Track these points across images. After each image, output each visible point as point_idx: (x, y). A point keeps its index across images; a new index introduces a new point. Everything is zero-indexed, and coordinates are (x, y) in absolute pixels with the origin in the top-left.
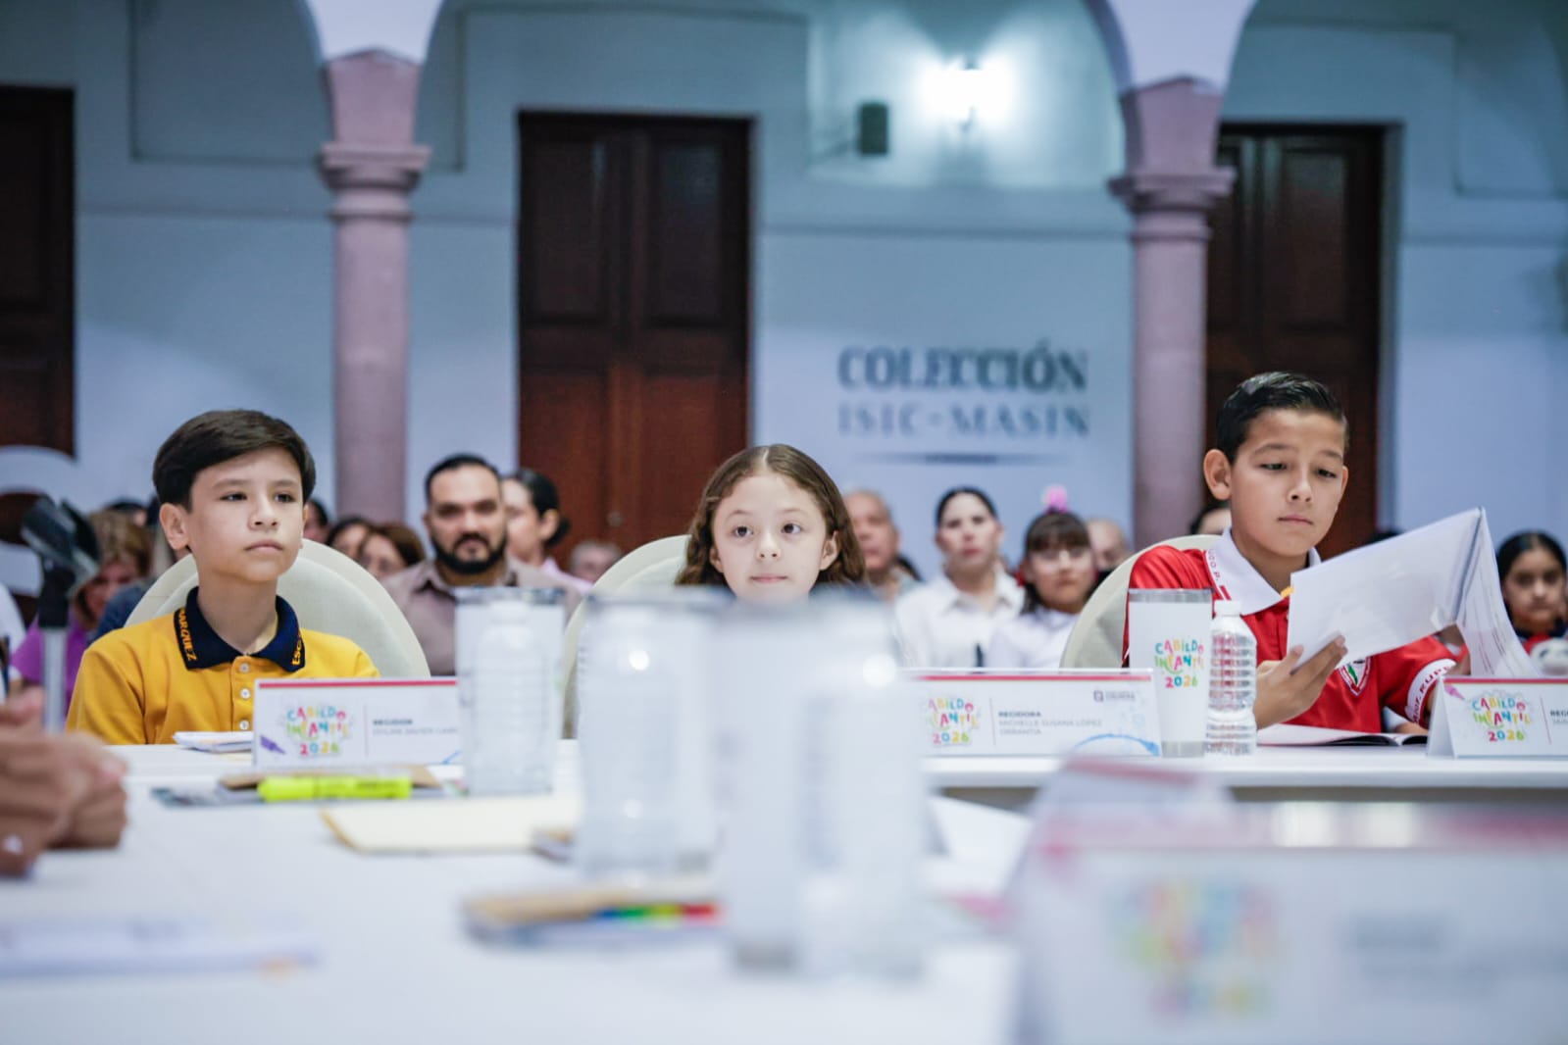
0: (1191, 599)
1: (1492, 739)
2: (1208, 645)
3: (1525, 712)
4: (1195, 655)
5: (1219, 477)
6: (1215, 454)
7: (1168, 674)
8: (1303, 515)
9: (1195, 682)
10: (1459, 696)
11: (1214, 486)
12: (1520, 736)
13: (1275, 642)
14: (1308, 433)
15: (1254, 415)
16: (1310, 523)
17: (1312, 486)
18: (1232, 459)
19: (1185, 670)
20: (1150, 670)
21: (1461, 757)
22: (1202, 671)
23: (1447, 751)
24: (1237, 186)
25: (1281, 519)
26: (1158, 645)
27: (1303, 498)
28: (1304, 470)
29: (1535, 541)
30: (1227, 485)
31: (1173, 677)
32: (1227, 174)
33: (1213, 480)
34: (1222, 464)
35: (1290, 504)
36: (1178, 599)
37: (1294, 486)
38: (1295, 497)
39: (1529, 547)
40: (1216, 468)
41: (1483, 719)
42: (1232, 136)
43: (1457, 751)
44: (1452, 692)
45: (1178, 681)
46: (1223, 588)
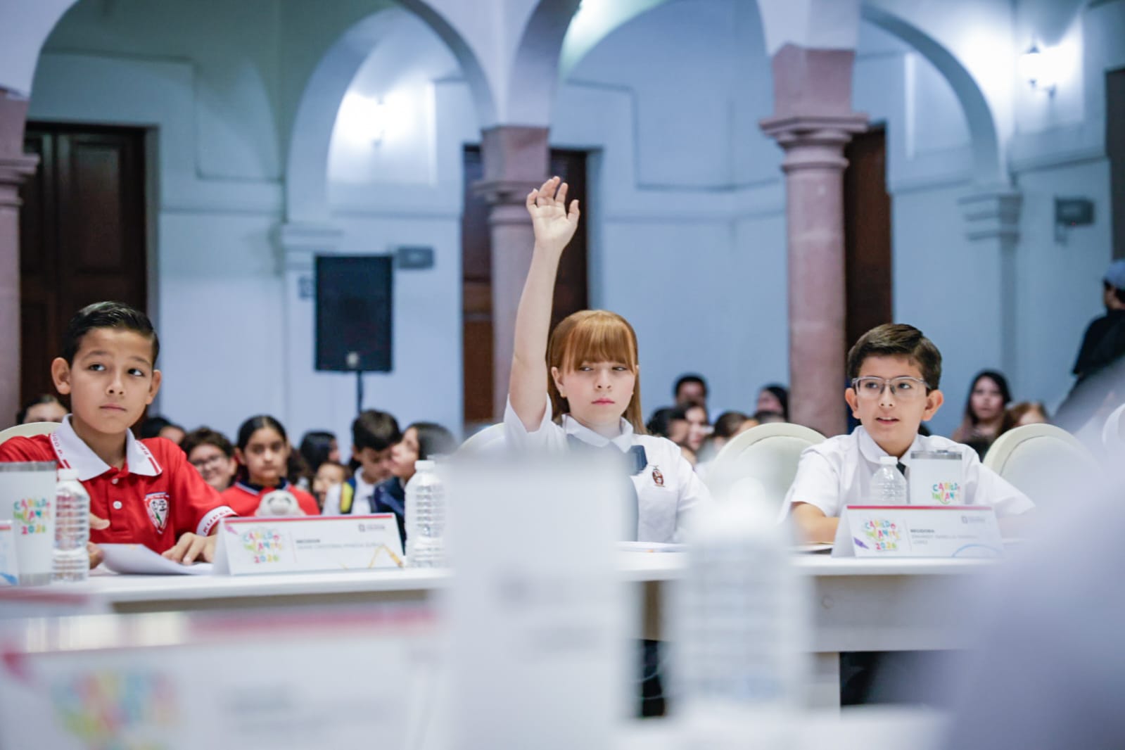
0: (41, 469)
1: (257, 561)
2: (53, 502)
3: (280, 541)
4: (44, 509)
5: (63, 378)
6: (59, 361)
7: (23, 524)
8: (116, 404)
9: (44, 529)
10: (234, 532)
11: (60, 384)
12: (276, 558)
13: (104, 500)
14: (120, 345)
15: (84, 333)
16: (124, 410)
17: (124, 384)
18: (70, 364)
19: (37, 521)
20: (9, 522)
21: (237, 575)
22: (49, 522)
23: (225, 571)
24: (40, 167)
25: (102, 407)
26: (16, 504)
27: (117, 392)
28: (119, 373)
29: (265, 422)
30: (68, 383)
31: (27, 526)
32: (35, 159)
33: (59, 381)
34: (65, 369)
35: (108, 396)
36: (31, 469)
37: (110, 383)
38: (111, 392)
39: (261, 426)
40: (60, 371)
41: (250, 548)
42: (35, 132)
43: (233, 570)
44: (230, 529)
45: (32, 530)
46: (65, 461)
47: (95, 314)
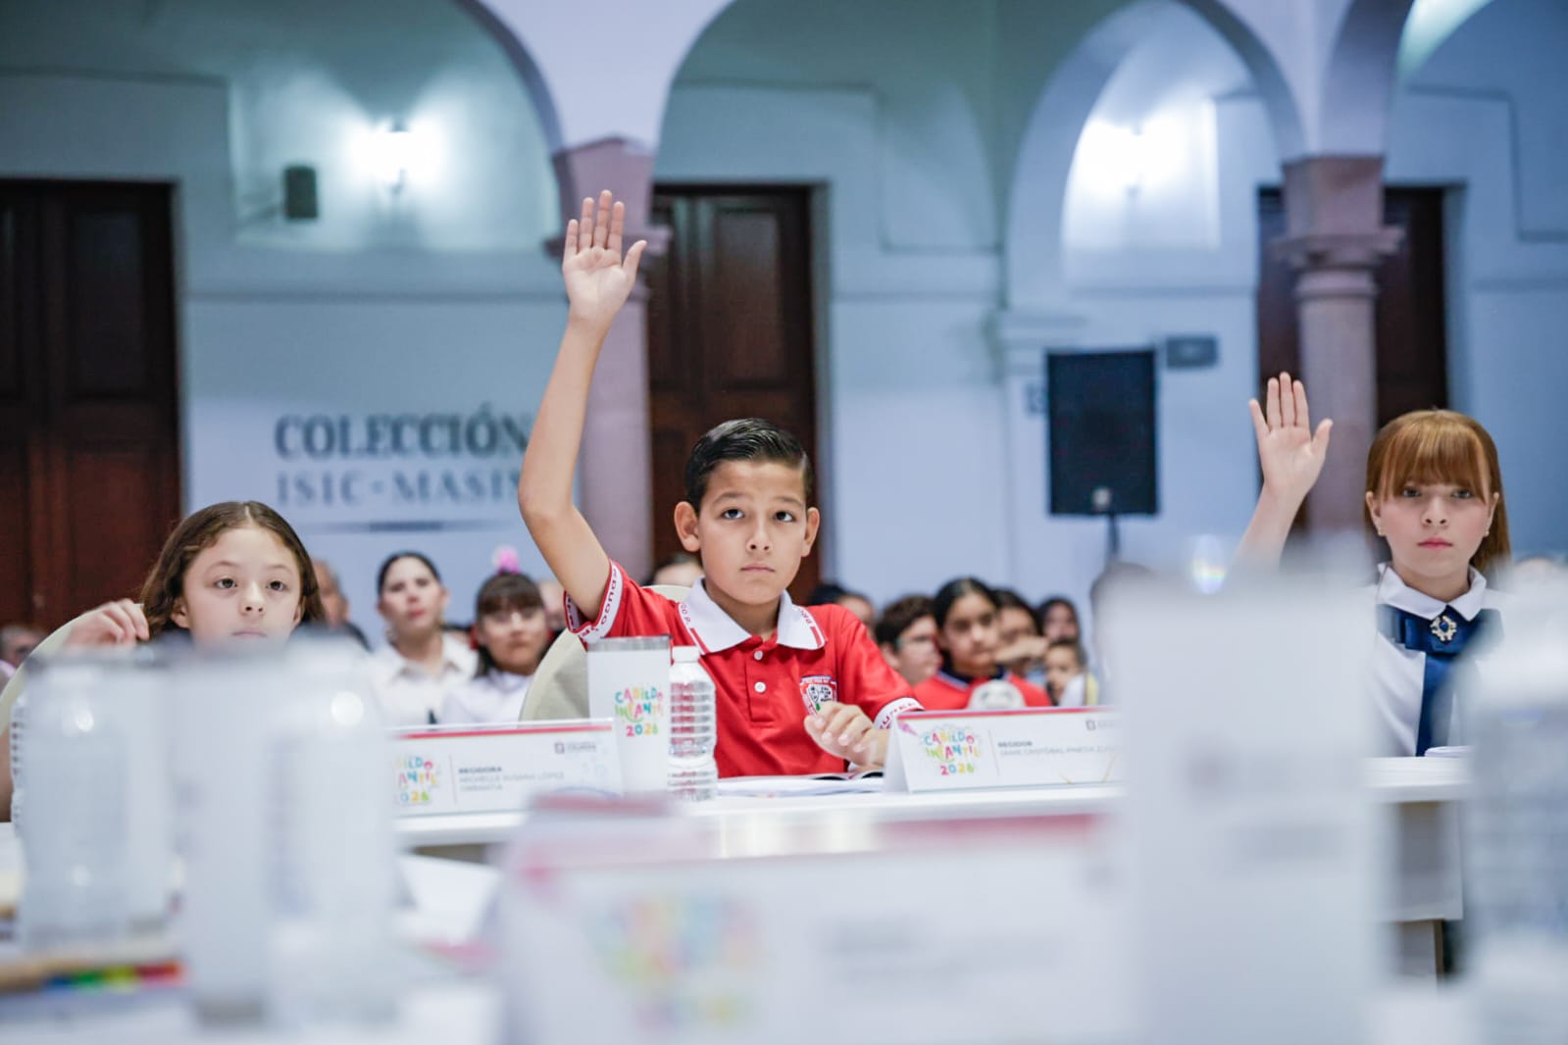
0: (650, 646)
1: (944, 773)
2: (667, 693)
3: (975, 745)
4: (654, 702)
5: (688, 529)
6: (684, 508)
7: (629, 723)
8: (761, 563)
9: (655, 730)
10: (912, 731)
11: (684, 537)
12: (970, 769)
14: (760, 483)
16: (772, 571)
17: (770, 537)
18: (697, 511)
19: (646, 718)
20: (610, 719)
21: (916, 792)
22: (662, 719)
23: (902, 787)
25: (743, 569)
26: (618, 694)
27: (760, 548)
28: (761, 520)
29: (966, 587)
30: (696, 536)
31: (634, 725)
32: (664, 233)
33: (683, 531)
34: (690, 516)
35: (749, 553)
36: (636, 648)
37: (752, 536)
38: (753, 547)
39: (961, 594)
40: (685, 520)
41: (934, 753)
42: (665, 197)
43: (911, 787)
44: (905, 728)
45: (639, 730)
47: (725, 440)
